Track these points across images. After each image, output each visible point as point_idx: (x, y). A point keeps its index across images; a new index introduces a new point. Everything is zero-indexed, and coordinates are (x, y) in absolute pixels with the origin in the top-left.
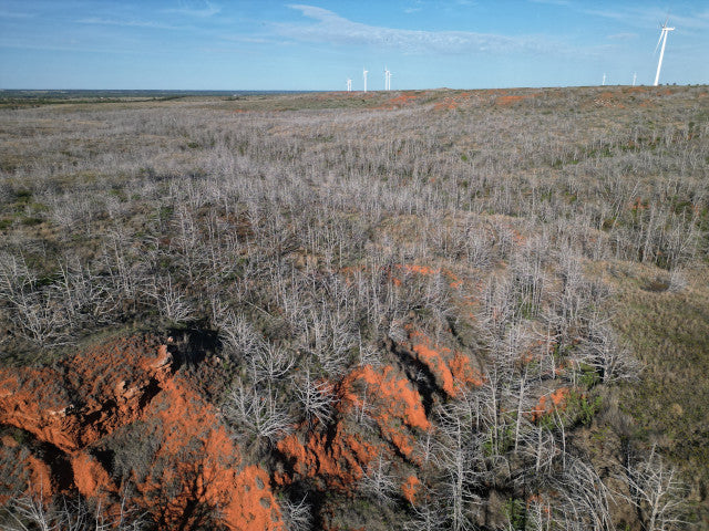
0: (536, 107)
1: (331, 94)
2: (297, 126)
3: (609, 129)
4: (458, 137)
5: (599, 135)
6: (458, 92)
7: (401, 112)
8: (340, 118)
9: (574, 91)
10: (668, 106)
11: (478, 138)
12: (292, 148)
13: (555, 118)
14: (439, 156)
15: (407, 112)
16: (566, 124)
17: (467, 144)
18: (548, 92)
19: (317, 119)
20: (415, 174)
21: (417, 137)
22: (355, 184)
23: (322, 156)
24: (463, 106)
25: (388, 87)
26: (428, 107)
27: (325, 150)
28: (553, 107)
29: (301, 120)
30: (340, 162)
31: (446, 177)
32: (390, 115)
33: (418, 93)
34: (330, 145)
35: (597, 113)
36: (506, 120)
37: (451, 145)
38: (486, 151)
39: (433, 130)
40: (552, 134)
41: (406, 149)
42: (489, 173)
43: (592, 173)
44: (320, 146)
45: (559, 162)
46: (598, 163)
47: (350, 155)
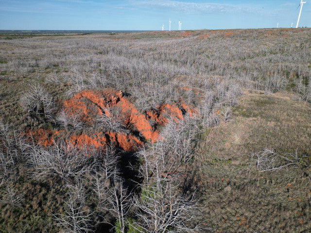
0: (240, 37)
1: (155, 32)
2: (141, 45)
3: (269, 45)
4: (206, 49)
5: (263, 48)
6: (210, 31)
7: (184, 39)
8: (159, 42)
9: (256, 30)
10: (295, 37)
11: (215, 50)
12: (140, 53)
13: (247, 41)
14: (198, 56)
15: (187, 39)
16: (250, 44)
17: (210, 52)
18: (246, 31)
19: (148, 43)
20: (188, 63)
21: (190, 49)
22: (165, 65)
23: (152, 56)
24: (210, 37)
25: (180, 29)
26: (196, 37)
27: (153, 54)
28: (247, 37)
29: (143, 43)
30: (159, 59)
31: (200, 64)
32: (180, 40)
33: (192, 31)
34: (155, 52)
35: (265, 39)
36: (227, 42)
37: (203, 52)
38: (216, 54)
39: (197, 46)
40: (244, 48)
41: (185, 54)
42: (216, 62)
43: (256, 62)
44: (151, 53)
45: (245, 58)
46: (259, 59)
47: (163, 56)
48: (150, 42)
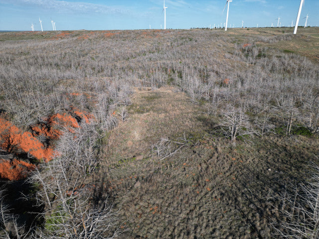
0: (120, 38)
1: (23, 32)
2: (7, 48)
3: (146, 45)
4: (90, 51)
5: (142, 48)
6: (89, 32)
7: (62, 41)
8: (30, 44)
9: (133, 31)
10: (166, 37)
11: (98, 51)
12: (8, 59)
13: (127, 42)
14: (82, 59)
15: (66, 40)
16: (131, 44)
17: (94, 53)
18: (124, 32)
19: (16, 46)
20: (73, 66)
21: (71, 51)
22: (45, 71)
23: (25, 61)
24: (90, 38)
25: (54, 29)
26: (75, 38)
27: (26, 59)
28: (127, 37)
29: (8, 46)
30: (35, 63)
31: (86, 67)
32: (57, 42)
33: (70, 32)
34: (28, 56)
35: (142, 40)
36: (109, 43)
37: (87, 54)
38: (101, 56)
39: (78, 48)
40: (126, 48)
41: (67, 56)
42: (102, 63)
43: (139, 62)
44: (23, 57)
45: (129, 58)
46: (141, 58)
47: (40, 60)
48: (19, 45)
